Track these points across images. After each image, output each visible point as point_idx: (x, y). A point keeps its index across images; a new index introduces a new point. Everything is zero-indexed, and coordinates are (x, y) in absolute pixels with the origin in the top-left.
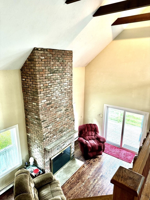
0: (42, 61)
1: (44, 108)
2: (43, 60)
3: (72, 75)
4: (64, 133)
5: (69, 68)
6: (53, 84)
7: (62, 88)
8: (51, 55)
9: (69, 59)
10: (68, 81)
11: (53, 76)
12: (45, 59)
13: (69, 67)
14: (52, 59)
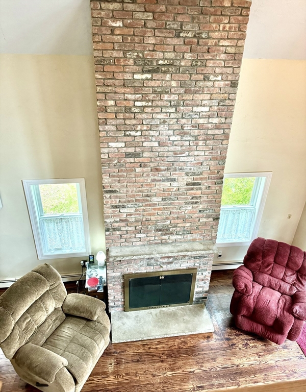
0: (112, 33)
1: (116, 162)
2: (117, 32)
3: (234, 84)
4: (173, 237)
5: (224, 61)
6: (150, 104)
7: (183, 121)
8: (151, 14)
9: (230, 28)
10: (215, 103)
11: (151, 79)
12: (127, 27)
13: (223, 56)
14: (154, 29)
